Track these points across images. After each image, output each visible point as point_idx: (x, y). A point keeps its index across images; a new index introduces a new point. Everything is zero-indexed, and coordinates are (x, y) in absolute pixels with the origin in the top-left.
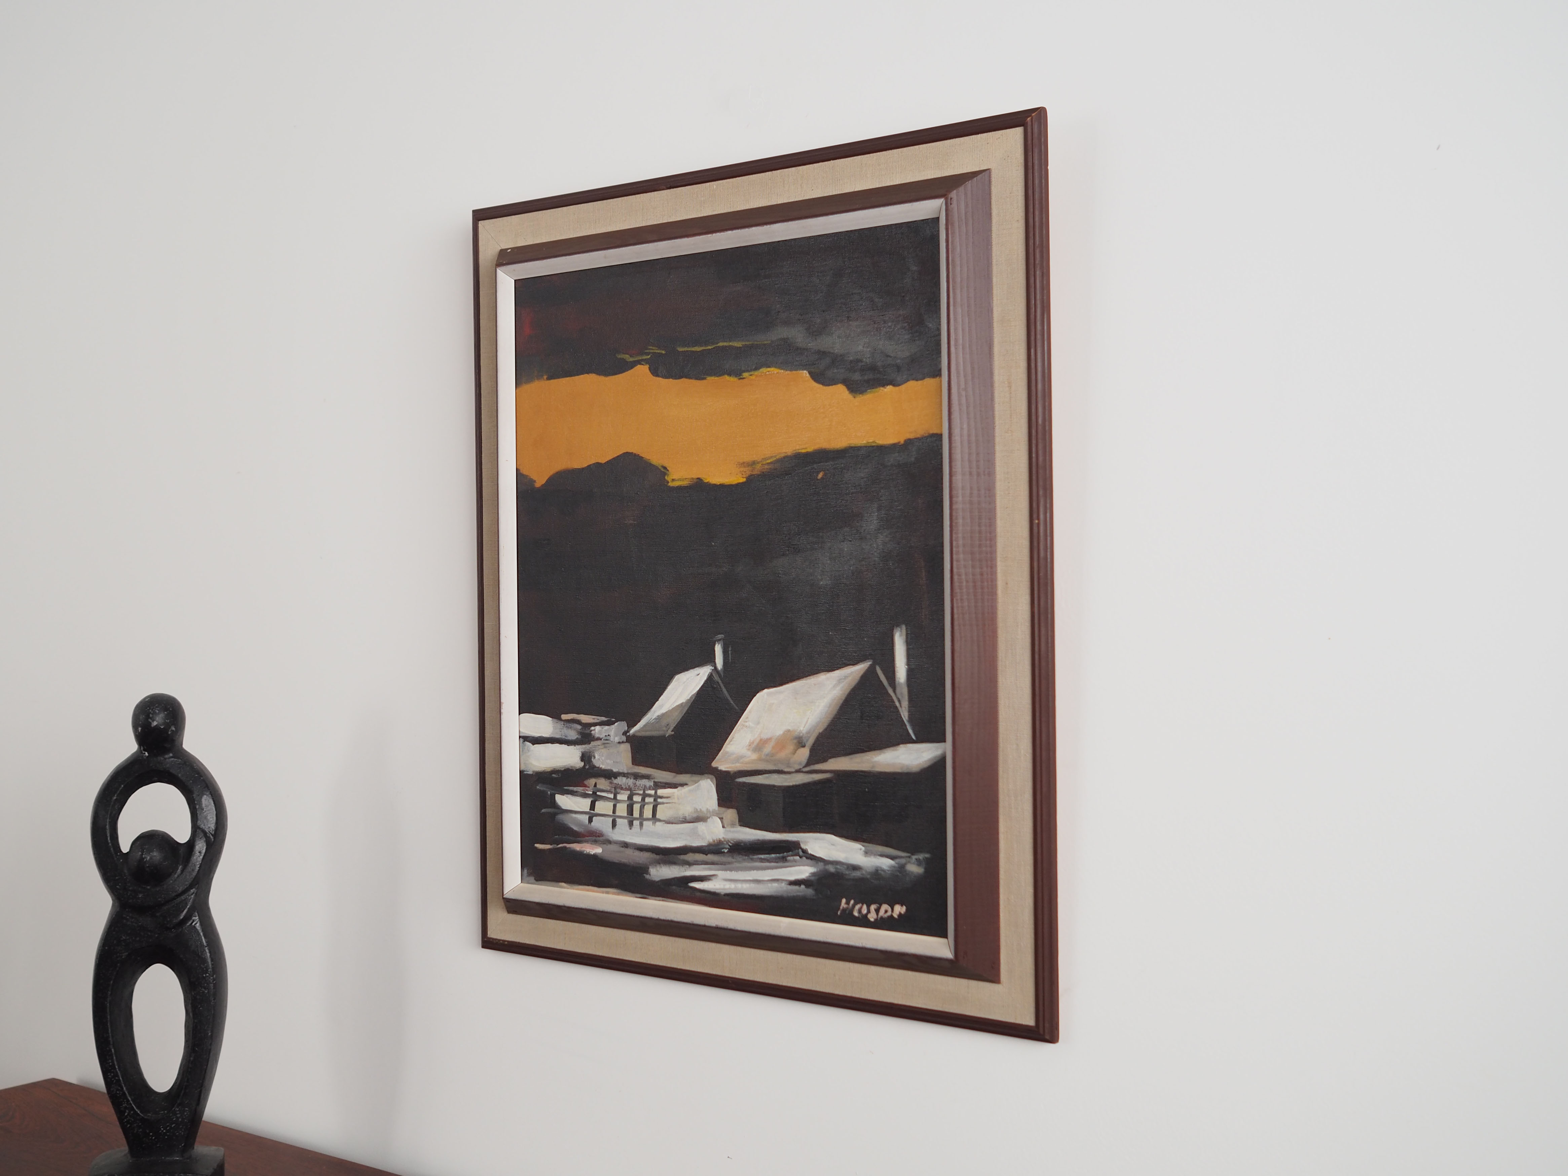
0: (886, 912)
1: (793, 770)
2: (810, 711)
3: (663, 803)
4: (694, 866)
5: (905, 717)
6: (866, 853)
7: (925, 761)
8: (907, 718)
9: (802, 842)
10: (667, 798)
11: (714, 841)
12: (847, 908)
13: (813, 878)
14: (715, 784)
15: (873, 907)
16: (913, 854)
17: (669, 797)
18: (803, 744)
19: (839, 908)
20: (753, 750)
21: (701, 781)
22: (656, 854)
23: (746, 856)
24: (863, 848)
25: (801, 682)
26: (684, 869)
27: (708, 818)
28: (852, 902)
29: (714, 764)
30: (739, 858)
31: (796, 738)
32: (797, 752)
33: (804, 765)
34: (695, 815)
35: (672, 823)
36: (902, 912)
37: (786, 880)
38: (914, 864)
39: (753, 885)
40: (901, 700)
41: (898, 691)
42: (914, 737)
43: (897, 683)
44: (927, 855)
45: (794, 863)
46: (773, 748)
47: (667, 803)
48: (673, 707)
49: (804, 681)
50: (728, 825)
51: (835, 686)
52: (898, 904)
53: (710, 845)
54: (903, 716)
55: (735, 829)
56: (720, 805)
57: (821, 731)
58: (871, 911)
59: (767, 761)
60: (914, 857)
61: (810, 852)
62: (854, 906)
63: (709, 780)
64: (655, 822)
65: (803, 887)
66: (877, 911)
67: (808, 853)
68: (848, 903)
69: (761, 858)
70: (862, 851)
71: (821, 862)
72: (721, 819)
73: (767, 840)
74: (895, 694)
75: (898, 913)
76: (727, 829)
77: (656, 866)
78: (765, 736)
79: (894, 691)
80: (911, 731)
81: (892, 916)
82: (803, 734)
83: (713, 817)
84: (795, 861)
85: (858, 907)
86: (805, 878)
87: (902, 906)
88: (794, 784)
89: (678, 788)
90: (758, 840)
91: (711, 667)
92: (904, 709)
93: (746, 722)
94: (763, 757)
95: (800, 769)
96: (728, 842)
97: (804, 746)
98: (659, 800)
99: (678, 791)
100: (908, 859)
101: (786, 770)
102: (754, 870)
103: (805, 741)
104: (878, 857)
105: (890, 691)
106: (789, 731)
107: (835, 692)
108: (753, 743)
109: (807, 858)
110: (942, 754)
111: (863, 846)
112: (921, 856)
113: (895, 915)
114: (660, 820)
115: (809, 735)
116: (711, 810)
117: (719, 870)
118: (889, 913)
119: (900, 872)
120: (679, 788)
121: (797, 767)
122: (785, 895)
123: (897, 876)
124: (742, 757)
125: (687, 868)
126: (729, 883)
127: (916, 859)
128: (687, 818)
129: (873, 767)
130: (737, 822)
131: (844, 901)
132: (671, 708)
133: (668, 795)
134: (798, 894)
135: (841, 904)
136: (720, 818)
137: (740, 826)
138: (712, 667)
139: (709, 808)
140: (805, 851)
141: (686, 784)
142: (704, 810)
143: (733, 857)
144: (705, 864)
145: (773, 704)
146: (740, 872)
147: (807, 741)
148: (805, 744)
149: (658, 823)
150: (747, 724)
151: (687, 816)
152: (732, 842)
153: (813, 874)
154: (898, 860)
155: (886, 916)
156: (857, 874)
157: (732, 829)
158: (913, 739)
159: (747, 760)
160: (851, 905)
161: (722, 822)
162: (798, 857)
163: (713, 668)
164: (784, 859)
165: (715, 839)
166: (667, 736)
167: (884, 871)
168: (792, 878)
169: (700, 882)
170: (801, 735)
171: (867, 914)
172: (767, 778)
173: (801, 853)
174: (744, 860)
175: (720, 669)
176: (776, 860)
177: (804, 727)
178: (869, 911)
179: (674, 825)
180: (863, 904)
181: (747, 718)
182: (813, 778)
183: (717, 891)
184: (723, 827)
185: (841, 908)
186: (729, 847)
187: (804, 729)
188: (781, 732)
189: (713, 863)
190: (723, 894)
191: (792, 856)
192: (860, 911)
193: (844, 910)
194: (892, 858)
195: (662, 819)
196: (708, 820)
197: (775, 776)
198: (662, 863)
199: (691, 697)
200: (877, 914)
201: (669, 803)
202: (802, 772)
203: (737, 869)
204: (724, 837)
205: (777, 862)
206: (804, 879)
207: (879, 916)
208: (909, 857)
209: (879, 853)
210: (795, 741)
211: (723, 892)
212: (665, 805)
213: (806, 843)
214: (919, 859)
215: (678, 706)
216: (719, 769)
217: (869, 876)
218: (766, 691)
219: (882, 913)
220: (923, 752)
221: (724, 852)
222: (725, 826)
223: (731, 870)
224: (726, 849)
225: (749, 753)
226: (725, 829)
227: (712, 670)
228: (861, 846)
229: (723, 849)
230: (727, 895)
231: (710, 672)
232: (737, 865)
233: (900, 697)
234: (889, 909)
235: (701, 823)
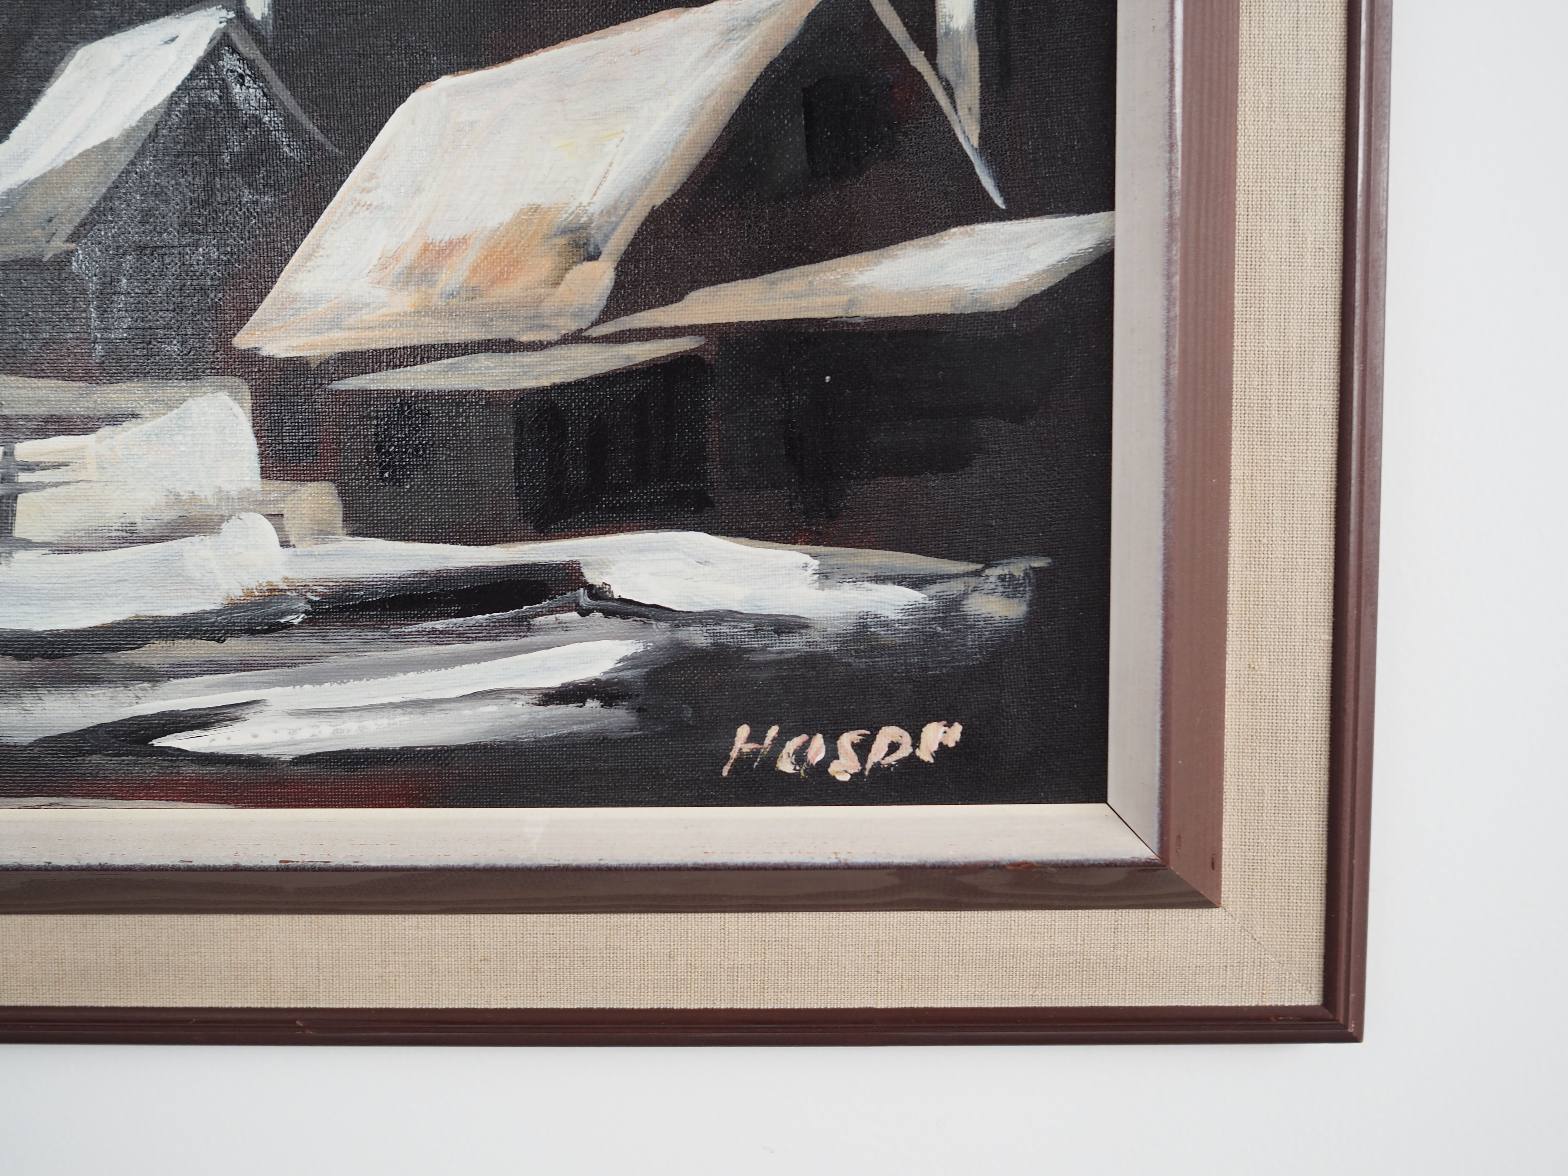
0: (893, 747)
1: (554, 336)
2: (616, 141)
3: (40, 486)
4: (174, 681)
5: (968, 139)
6: (824, 575)
7: (1038, 274)
8: (975, 141)
9: (588, 564)
10: (57, 466)
11: (249, 593)
12: (755, 753)
13: (628, 674)
14: (248, 405)
15: (847, 740)
16: (988, 566)
17: (66, 465)
18: (591, 248)
19: (728, 757)
20: (395, 283)
21: (190, 401)
22: (19, 657)
23: (374, 628)
24: (815, 563)
25: (582, 44)
26: (131, 694)
27: (223, 519)
28: (773, 731)
29: (243, 340)
30: (349, 637)
31: (564, 232)
32: (568, 276)
33: (595, 316)
34: (170, 515)
35: (80, 550)
36: (951, 744)
37: (529, 691)
38: (993, 592)
39: (402, 719)
40: (953, 84)
41: (943, 59)
42: (999, 201)
43: (940, 31)
44: (1040, 563)
45: (559, 635)
46: (474, 270)
47: (57, 485)
48: (69, 158)
49: (594, 42)
50: (302, 538)
51: (709, 54)
52: (938, 720)
53: (234, 607)
54: (961, 139)
55: (330, 547)
56: (265, 473)
57: (658, 202)
58: (841, 752)
59: (451, 314)
60: (994, 573)
61: (618, 592)
62: (779, 743)
63: (224, 397)
64: (10, 553)
65: (592, 704)
66: (862, 749)
67: (612, 599)
68: (756, 736)
69: (434, 631)
70: (810, 571)
71: (658, 620)
72: (276, 518)
73: (457, 571)
74: (935, 67)
75: (935, 747)
76: (299, 550)
77: (18, 696)
78: (441, 234)
79: (931, 55)
80: (988, 183)
81: (913, 757)
82: (591, 221)
83: (244, 515)
84: (565, 627)
85: (792, 745)
86: (604, 678)
87: (949, 725)
88: (557, 380)
89: (101, 432)
90: (423, 573)
91: (224, 13)
92: (963, 112)
93: (369, 191)
94: (437, 302)
95: (581, 331)
96: (302, 589)
97: (593, 257)
98: (24, 477)
99: (99, 441)
100: (973, 581)
101: (525, 338)
102: (405, 672)
103: (598, 237)
104: (867, 585)
105: (917, 59)
106: (535, 209)
107: (711, 70)
108: (396, 257)
109: (608, 613)
110: (1096, 248)
111: (814, 556)
112: (1018, 568)
113: (925, 754)
114: (27, 544)
115: (614, 219)
116: (234, 494)
117: (271, 684)
118: (905, 751)
119: (944, 622)
120: (105, 431)
121: (570, 326)
122: (526, 736)
123: (936, 634)
124: (353, 307)
125: (143, 689)
126: (314, 721)
127: (1002, 578)
128: (140, 527)
129: (852, 303)
130: (339, 523)
131: (743, 731)
132: (60, 163)
133: (60, 459)
134: (575, 728)
135: (733, 744)
136: (269, 516)
137: (353, 534)
138: (228, 9)
139: (226, 487)
140: (596, 593)
141: (135, 416)
142: (207, 493)
143: (324, 639)
144: (216, 672)
145: (472, 124)
146: (352, 683)
147: (606, 238)
148: (597, 247)
149: (20, 555)
150: (368, 198)
151: (138, 520)
152: (319, 589)
153: (631, 662)
154: (935, 589)
155: (892, 759)
156: (795, 644)
157: (321, 548)
158: (996, 206)
159: (367, 316)
160: (768, 741)
161: (279, 529)
162: (575, 615)
163: (232, 15)
164: (523, 625)
165: (253, 585)
166: (45, 260)
167: (886, 624)
168: (554, 682)
169: (197, 732)
170: (584, 219)
171: (824, 764)
172: (451, 367)
173: (584, 600)
174: (367, 642)
175: (258, 17)
176: (490, 633)
177: (595, 194)
178: (832, 754)
179: (86, 555)
180: (811, 735)
181: (372, 176)
182: (628, 357)
183: (264, 753)
184: (285, 544)
185: (734, 754)
186: (309, 607)
187: (595, 199)
188: (506, 216)
189: (245, 666)
190: (289, 758)
191: (551, 612)
192: (800, 756)
193: (743, 760)
194: (917, 582)
195: (35, 539)
196: (224, 526)
197: (484, 360)
198: (44, 685)
199: (144, 120)
200: (863, 760)
201: (67, 483)
202: (588, 340)
203: (341, 676)
204: (290, 575)
205: (495, 638)
206: (597, 681)
207: (869, 766)
208: (977, 574)
209: (871, 574)
210: (562, 241)
211: (288, 753)
212: (49, 490)
213: (602, 565)
214: (1012, 576)
215: (86, 154)
216: (264, 353)
217: (833, 648)
218: (445, 81)
219: (878, 753)
220: (1029, 246)
221: (288, 626)
222: (293, 540)
223: (317, 680)
224: (296, 612)
225: (382, 293)
226: (290, 550)
227: (229, 21)
228: (807, 558)
229: (284, 614)
230: (300, 760)
231: (218, 29)
232: (342, 660)
233: (952, 78)
234: (906, 739)
235: (196, 539)
